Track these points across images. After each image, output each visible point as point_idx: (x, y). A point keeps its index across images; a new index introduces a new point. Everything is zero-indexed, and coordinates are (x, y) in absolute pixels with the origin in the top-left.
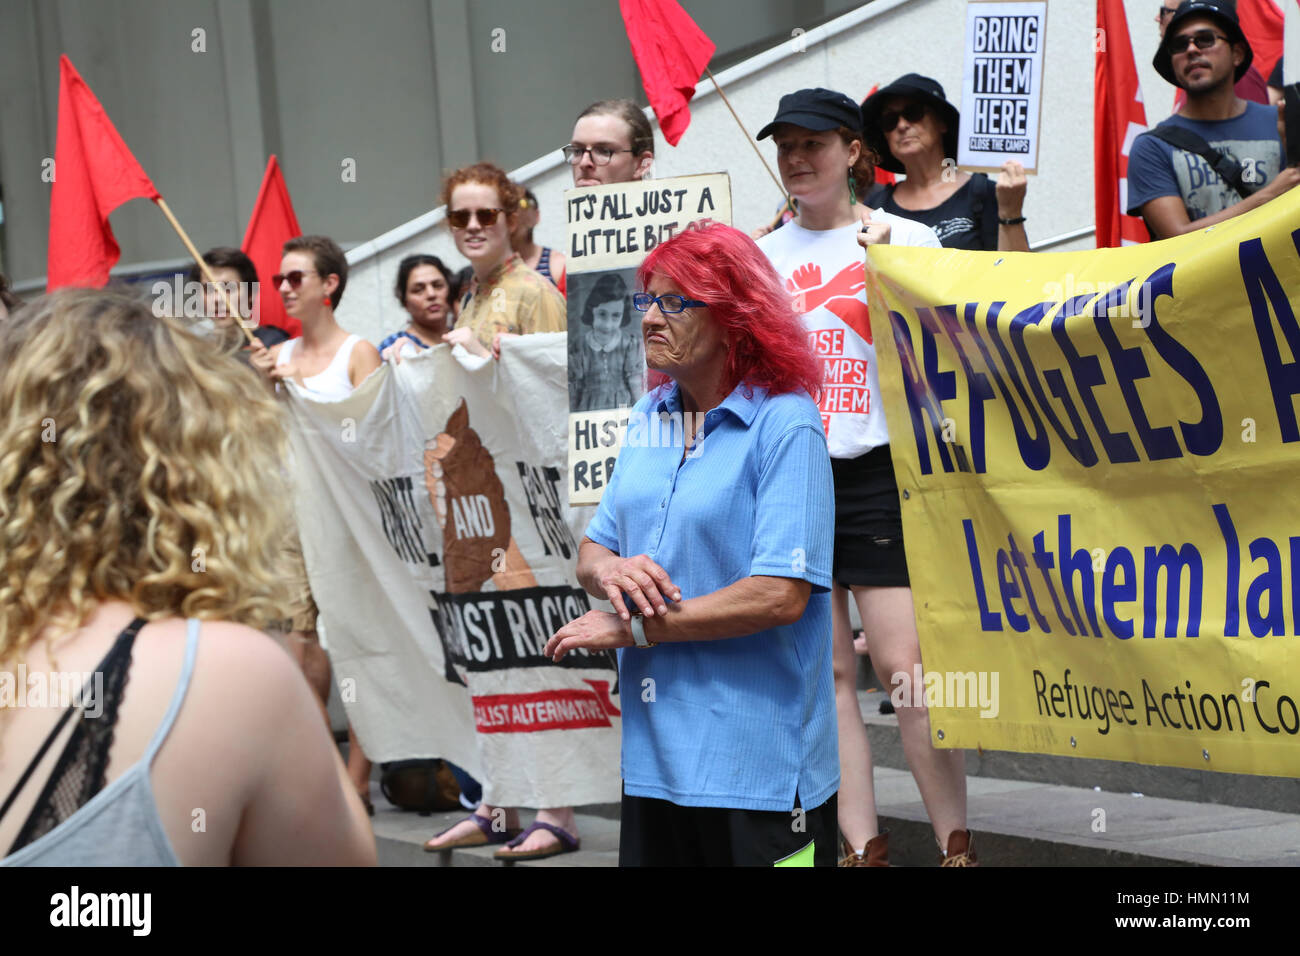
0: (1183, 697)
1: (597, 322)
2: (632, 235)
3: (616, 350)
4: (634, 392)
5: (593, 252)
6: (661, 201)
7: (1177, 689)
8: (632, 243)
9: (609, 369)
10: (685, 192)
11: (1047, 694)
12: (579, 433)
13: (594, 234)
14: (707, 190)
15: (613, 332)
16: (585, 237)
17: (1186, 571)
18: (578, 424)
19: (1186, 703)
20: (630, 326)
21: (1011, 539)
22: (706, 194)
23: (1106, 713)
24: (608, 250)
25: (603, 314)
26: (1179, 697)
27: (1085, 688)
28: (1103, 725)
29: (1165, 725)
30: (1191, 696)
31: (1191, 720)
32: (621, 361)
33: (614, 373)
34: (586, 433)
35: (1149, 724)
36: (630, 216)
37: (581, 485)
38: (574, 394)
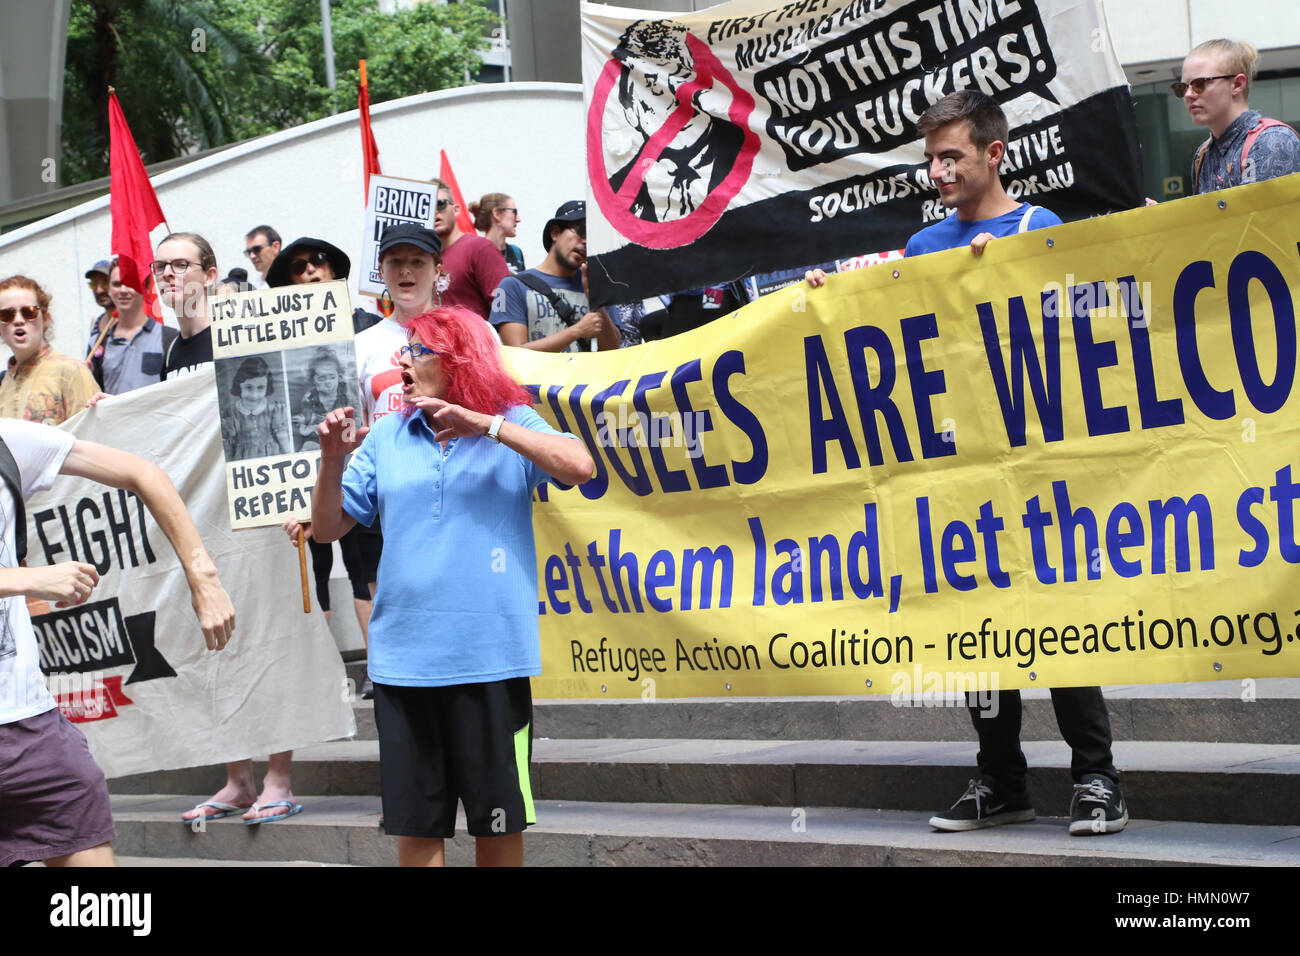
0: (711, 649)
1: (245, 393)
2: (270, 328)
3: (263, 413)
4: (282, 443)
5: (237, 341)
6: (292, 302)
7: (706, 644)
8: (270, 334)
9: (259, 428)
10: (312, 295)
11: (583, 657)
12: (236, 477)
13: (237, 328)
14: (330, 293)
15: (260, 400)
16: (229, 331)
17: (718, 565)
18: (234, 470)
19: (714, 653)
20: (274, 394)
21: (568, 547)
22: (329, 296)
23: (637, 666)
24: (250, 340)
25: (250, 388)
26: (708, 649)
27: (619, 650)
28: (633, 674)
29: (693, 669)
30: (717, 648)
31: (717, 663)
32: (269, 421)
33: (262, 430)
34: (243, 476)
35: (678, 669)
36: (267, 314)
37: (241, 514)
38: (229, 448)
